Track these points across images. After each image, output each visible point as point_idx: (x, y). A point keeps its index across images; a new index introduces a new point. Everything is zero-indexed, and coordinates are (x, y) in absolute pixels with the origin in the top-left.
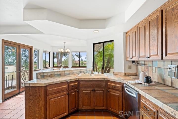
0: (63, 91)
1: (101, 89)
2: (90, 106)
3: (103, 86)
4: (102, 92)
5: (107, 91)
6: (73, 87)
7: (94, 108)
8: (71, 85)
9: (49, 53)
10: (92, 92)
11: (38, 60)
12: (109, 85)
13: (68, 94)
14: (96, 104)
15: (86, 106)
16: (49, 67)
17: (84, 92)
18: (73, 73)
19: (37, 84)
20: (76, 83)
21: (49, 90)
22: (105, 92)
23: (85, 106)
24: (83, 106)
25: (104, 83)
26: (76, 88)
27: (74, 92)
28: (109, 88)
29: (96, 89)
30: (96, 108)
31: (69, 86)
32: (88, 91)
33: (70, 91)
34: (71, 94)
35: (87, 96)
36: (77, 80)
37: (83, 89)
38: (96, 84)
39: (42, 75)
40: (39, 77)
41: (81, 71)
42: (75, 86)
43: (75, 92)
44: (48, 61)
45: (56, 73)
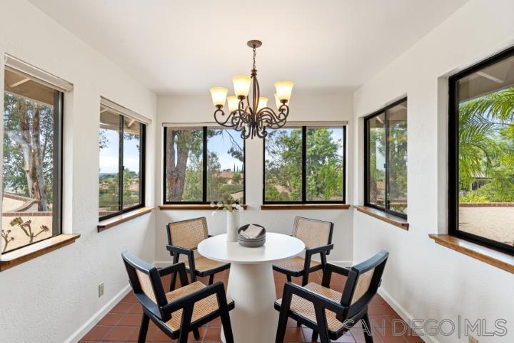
9: (143, 127)
16: (142, 205)
44: (137, 170)
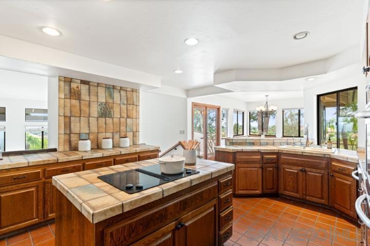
0: (254, 162)
1: (318, 171)
2: (297, 192)
3: (322, 166)
4: (319, 176)
5: (330, 176)
6: (269, 161)
7: (304, 197)
8: (266, 157)
9: (243, 113)
10: (301, 173)
11: (226, 123)
12: (334, 165)
13: (262, 168)
14: (307, 193)
15: (290, 191)
16: (243, 134)
17: (287, 170)
18: (274, 143)
19: (226, 149)
20: (275, 156)
21: (238, 157)
22: (327, 176)
23: (288, 191)
24: (285, 190)
25: (324, 162)
26: (275, 163)
27: (271, 167)
28: (334, 171)
29: (307, 169)
30: (308, 198)
31: (262, 157)
32: (294, 170)
33: (264, 165)
34: (266, 169)
35: (292, 176)
36: (276, 151)
37: (285, 166)
38: (308, 161)
39: (231, 141)
40: (228, 143)
41: (289, 141)
42: (272, 159)
43: (273, 167)
45: (248, 141)
